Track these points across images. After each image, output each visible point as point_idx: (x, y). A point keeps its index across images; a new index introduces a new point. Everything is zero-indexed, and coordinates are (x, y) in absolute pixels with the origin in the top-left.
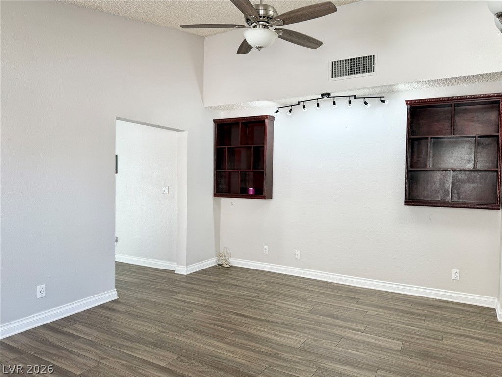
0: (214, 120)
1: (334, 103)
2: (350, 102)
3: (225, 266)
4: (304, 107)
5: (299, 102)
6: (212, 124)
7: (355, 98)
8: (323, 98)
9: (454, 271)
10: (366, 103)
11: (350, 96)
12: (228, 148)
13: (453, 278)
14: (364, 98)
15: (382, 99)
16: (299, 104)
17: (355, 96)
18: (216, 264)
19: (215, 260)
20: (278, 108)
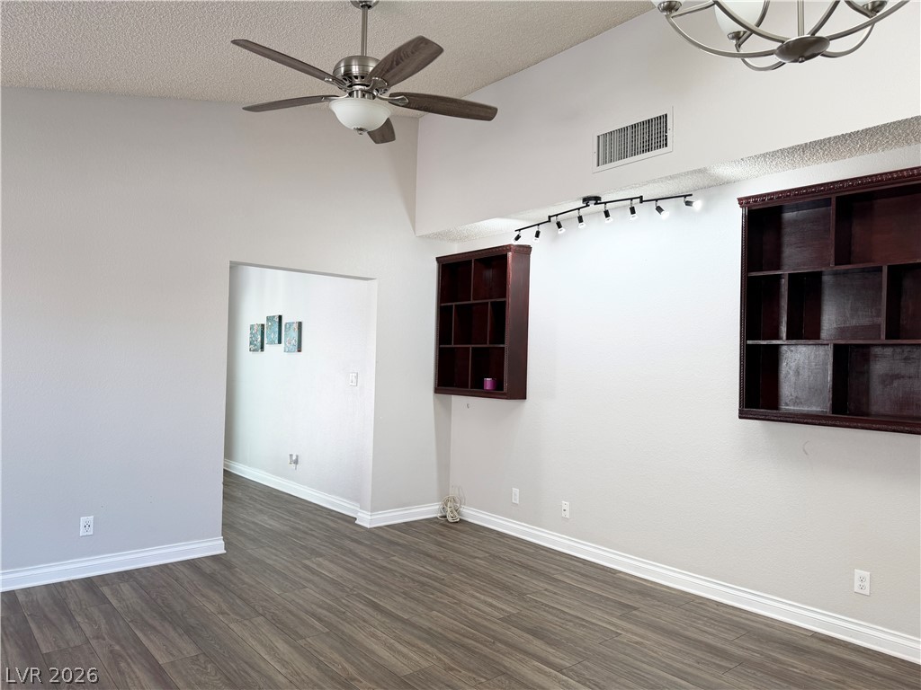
0: (437, 258)
1: (607, 214)
2: (633, 211)
3: (450, 520)
4: (559, 225)
5: (550, 217)
6: (435, 265)
7: (642, 201)
8: (588, 205)
9: (858, 573)
10: (659, 209)
11: (631, 199)
12: (456, 305)
13: (856, 589)
14: (657, 200)
15: (688, 199)
16: (549, 221)
17: (641, 198)
18: (435, 515)
19: (437, 507)
20: (520, 230)
